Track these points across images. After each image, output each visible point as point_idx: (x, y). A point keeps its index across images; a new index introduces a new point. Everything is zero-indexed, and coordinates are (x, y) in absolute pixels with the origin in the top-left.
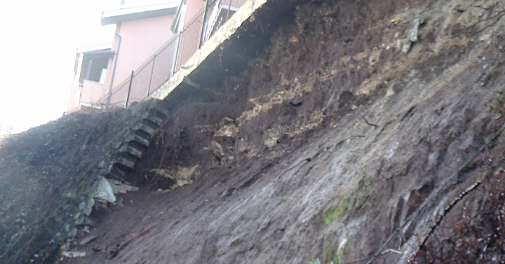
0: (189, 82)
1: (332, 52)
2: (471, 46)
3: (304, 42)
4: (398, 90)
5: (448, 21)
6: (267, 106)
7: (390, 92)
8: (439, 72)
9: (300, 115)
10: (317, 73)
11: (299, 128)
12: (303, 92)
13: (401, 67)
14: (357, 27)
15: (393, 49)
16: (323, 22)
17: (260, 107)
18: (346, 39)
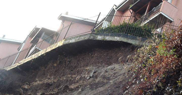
0: (18, 68)
1: (66, 72)
2: (107, 83)
3: (58, 66)
4: (82, 90)
5: (102, 73)
6: (41, 83)
7: (80, 90)
8: (96, 88)
9: (50, 88)
10: (59, 77)
11: (49, 92)
12: (54, 82)
13: (85, 83)
14: (75, 67)
15: (84, 77)
16: (65, 62)
17: (39, 82)
18: (71, 70)
